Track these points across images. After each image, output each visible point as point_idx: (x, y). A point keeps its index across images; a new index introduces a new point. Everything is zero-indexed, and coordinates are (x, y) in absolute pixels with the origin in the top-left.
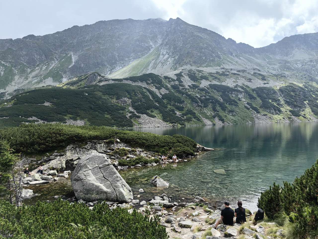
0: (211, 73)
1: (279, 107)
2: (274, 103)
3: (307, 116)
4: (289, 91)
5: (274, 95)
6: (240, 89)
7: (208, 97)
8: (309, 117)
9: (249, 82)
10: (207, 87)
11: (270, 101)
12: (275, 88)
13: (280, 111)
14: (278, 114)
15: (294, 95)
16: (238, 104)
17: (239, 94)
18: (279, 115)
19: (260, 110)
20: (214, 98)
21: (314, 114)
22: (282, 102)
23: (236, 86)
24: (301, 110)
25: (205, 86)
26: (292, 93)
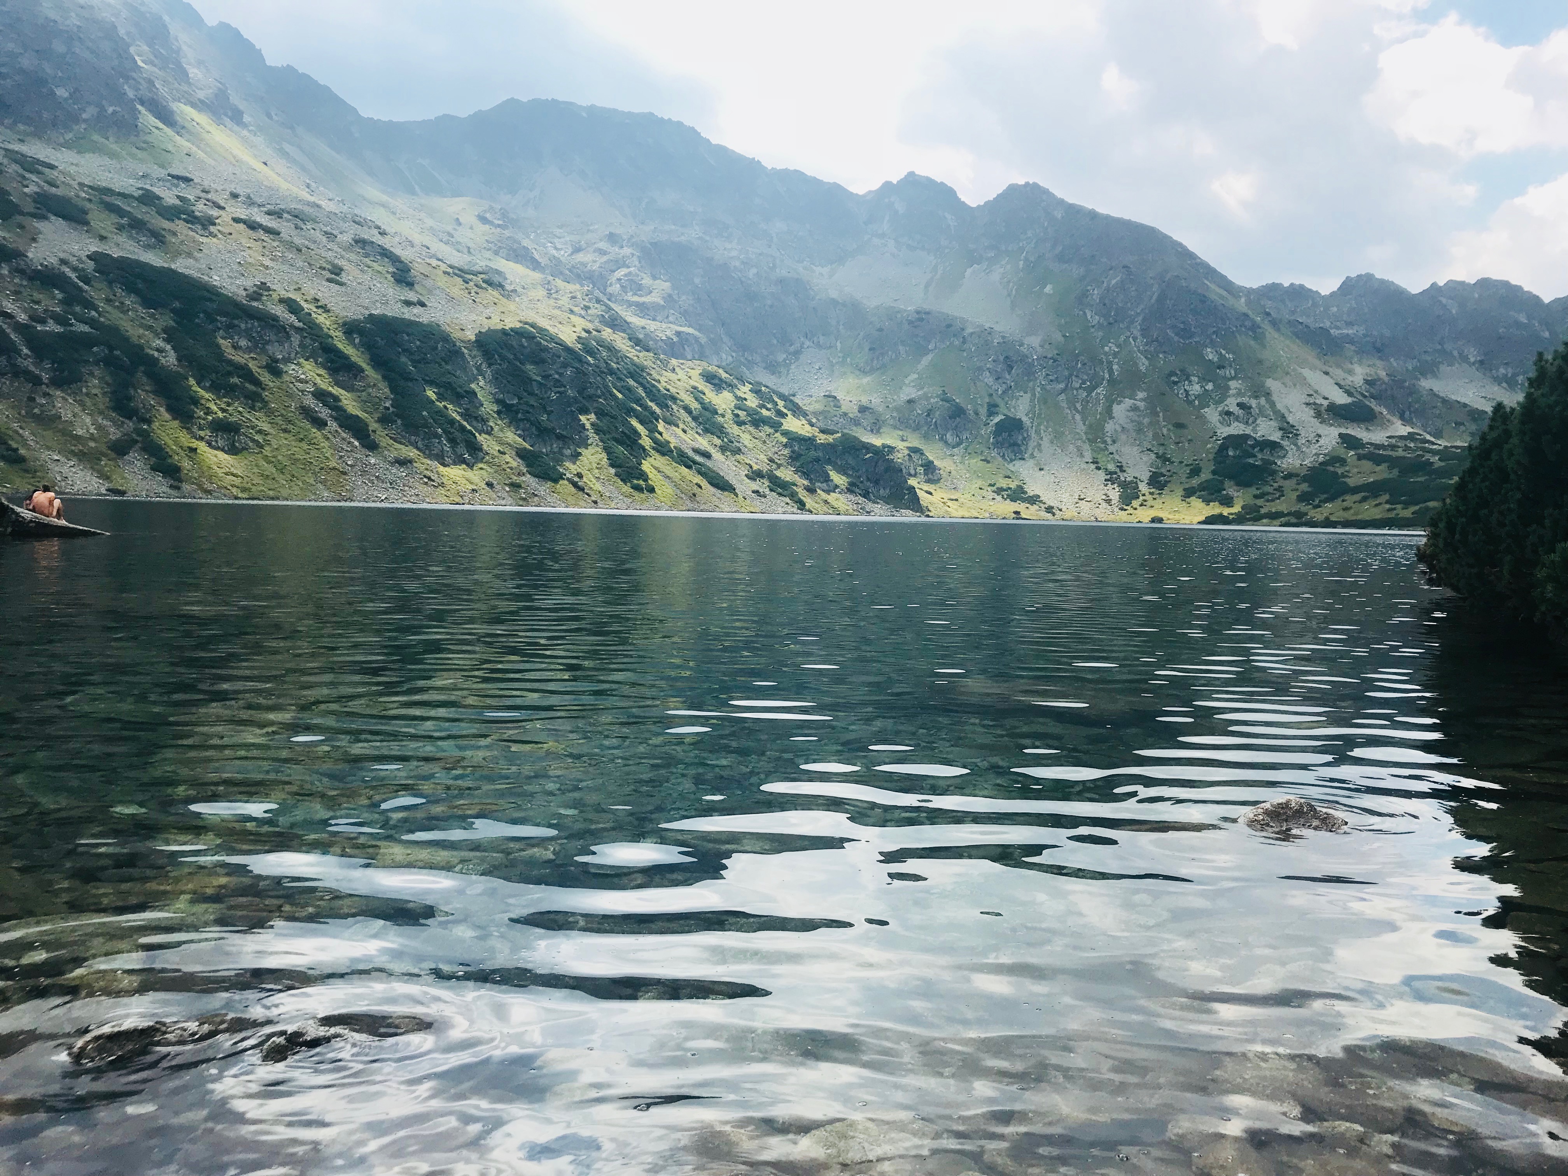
0: (108, 191)
1: (469, 427)
2: (450, 406)
3: (589, 480)
4: (516, 358)
5: (448, 367)
6: (279, 311)
7: (86, 328)
8: (598, 486)
9: (329, 280)
10: (75, 269)
11: (431, 394)
12: (456, 335)
13: (475, 449)
14: (464, 461)
15: (539, 379)
16: (263, 389)
17: (273, 338)
18: (471, 466)
19: (381, 435)
20: (126, 339)
21: (616, 475)
22: (488, 407)
23: (254, 292)
24: (568, 452)
25: (62, 255)
26: (530, 368)
